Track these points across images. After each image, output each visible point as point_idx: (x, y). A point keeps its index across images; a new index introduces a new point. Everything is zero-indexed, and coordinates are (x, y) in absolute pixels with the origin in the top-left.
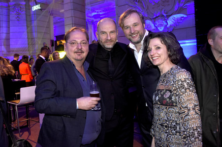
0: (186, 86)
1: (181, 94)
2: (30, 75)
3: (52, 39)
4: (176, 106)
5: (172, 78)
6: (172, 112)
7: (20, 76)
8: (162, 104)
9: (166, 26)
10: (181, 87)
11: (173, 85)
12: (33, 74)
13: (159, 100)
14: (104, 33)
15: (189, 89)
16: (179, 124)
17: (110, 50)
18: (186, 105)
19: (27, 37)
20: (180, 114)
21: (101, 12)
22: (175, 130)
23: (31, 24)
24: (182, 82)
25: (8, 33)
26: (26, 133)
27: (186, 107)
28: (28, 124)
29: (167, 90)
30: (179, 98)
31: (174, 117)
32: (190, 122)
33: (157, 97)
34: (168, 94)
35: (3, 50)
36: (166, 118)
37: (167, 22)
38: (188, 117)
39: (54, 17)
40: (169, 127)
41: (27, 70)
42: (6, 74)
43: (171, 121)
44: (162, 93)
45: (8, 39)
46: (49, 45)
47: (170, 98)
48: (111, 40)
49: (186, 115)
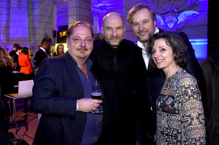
0: (190, 93)
1: (185, 101)
2: (29, 67)
3: (54, 30)
4: (178, 113)
5: (175, 84)
6: (174, 120)
7: (18, 68)
8: (164, 111)
9: (176, 23)
10: (185, 94)
11: (176, 91)
12: (34, 66)
13: (161, 107)
14: (109, 28)
15: (193, 96)
16: (181, 133)
17: (115, 48)
18: (189, 114)
19: (28, 26)
20: (182, 122)
21: (107, 3)
22: (175, 139)
23: (33, 13)
24: (186, 88)
25: (8, 21)
26: (23, 129)
27: (190, 116)
28: (25, 118)
29: (169, 96)
30: (182, 105)
31: (175, 125)
32: (193, 133)
33: (159, 102)
34: (170, 101)
35: (2, 39)
36: (167, 126)
37: (177, 18)
38: (191, 126)
39: (57, 6)
40: (169, 135)
41: (26, 61)
42: (5, 65)
43: (172, 130)
44: (164, 99)
45: (8, 27)
46: (51, 36)
47: (172, 105)
48: (117, 37)
49: (189, 125)
